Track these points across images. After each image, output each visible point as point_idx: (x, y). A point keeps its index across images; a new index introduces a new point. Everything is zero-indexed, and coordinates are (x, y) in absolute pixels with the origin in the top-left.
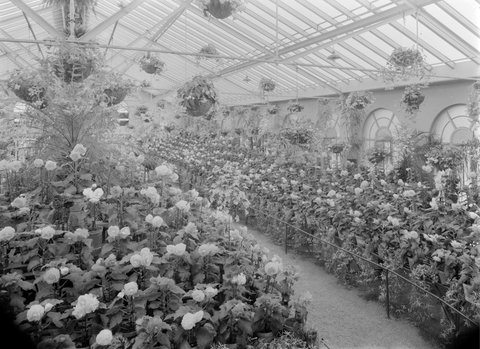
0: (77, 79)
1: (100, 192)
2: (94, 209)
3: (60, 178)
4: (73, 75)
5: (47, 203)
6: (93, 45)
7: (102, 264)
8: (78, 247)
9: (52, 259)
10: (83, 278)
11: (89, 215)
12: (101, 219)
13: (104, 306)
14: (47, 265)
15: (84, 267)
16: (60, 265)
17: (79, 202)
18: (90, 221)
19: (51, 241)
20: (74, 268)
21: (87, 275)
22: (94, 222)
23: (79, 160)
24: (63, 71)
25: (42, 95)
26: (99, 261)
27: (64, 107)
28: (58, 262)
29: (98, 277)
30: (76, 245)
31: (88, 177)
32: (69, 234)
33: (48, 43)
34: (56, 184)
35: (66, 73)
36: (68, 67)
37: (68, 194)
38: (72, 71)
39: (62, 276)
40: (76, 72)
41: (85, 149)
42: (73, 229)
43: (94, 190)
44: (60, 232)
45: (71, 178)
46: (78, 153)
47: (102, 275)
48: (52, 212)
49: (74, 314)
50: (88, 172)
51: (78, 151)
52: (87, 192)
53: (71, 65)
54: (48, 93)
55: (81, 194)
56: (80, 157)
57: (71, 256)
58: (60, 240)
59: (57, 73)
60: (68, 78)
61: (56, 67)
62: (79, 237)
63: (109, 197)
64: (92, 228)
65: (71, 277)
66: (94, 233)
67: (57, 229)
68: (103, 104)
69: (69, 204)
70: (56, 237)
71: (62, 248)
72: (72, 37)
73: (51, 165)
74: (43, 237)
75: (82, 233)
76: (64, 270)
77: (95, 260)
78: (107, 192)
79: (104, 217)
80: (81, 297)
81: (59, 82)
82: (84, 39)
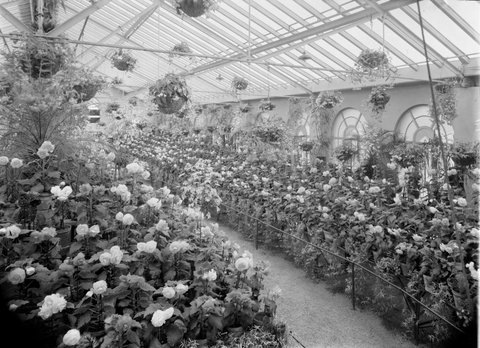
0: (45, 75)
1: (69, 190)
2: (62, 206)
3: (27, 175)
4: (41, 70)
5: (12, 201)
6: (63, 41)
7: (69, 263)
8: (45, 246)
9: (18, 259)
10: (50, 278)
11: (57, 214)
12: (69, 217)
13: (72, 306)
14: (12, 265)
15: (52, 267)
16: (26, 265)
17: (47, 201)
18: (58, 219)
19: (16, 241)
20: (41, 267)
21: (54, 274)
22: (62, 221)
23: (47, 158)
24: (30, 66)
25: (8, 90)
26: (66, 261)
27: (31, 103)
28: (24, 262)
29: (65, 276)
30: (43, 244)
31: (57, 174)
32: (35, 233)
33: (14, 37)
34: (21, 181)
35: (34, 68)
36: (36, 62)
37: (35, 192)
38: (39, 65)
39: (27, 276)
40: (44, 67)
41: (53, 146)
42: (40, 228)
43: (62, 188)
44: (27, 231)
45: (38, 176)
46: (46, 150)
47: (71, 274)
48: (18, 210)
49: (40, 314)
50: (56, 169)
51: (46, 148)
52: (55, 190)
53: (39, 61)
54: (14, 89)
55: (49, 192)
56: (48, 154)
57: (37, 256)
58: (26, 239)
59: (24, 68)
60: (35, 74)
61: (23, 62)
62: (46, 236)
63: (78, 195)
64: (59, 227)
65: (39, 276)
66: (61, 231)
67: (22, 228)
68: (73, 101)
69: (36, 203)
70: (21, 237)
71: (27, 248)
72: (40, 32)
73: (17, 162)
74: (8, 236)
75: (49, 232)
76: (30, 270)
77: (63, 259)
78: (75, 190)
79: (72, 215)
80: (47, 297)
81: (26, 78)
82: (53, 34)
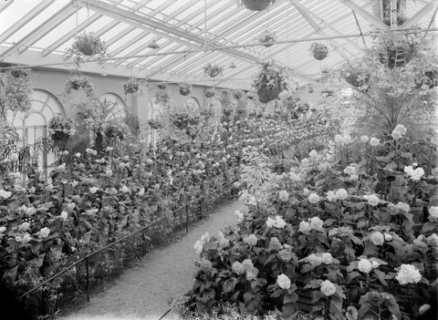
0: (400, 64)
1: (421, 171)
2: (415, 187)
3: (381, 153)
4: (396, 60)
5: (371, 174)
6: (416, 30)
7: (423, 241)
8: (398, 219)
9: (377, 224)
10: (405, 249)
11: (410, 192)
12: (420, 197)
13: (427, 282)
14: (373, 228)
15: (407, 239)
16: (384, 231)
17: (399, 177)
18: (411, 197)
19: (375, 208)
20: (397, 237)
21: (409, 247)
22: (414, 199)
23: (400, 140)
24: (386, 58)
25: (367, 80)
26: (421, 237)
27: (388, 90)
28: (383, 228)
29: (419, 252)
30: (398, 216)
31: (409, 155)
32: (391, 205)
33: (374, 34)
34: (379, 158)
35: (390, 59)
36: (392, 53)
37: (390, 168)
38: (395, 57)
39: (386, 241)
40: (399, 57)
41: (405, 129)
42: (396, 202)
43: (415, 168)
44: (384, 202)
45: (392, 155)
46: (399, 133)
47: (425, 252)
48: (376, 183)
49: (397, 278)
50: (408, 151)
51: (399, 131)
52: (408, 169)
53: (395, 52)
54: (371, 79)
55: (402, 170)
56: (401, 137)
57: (393, 226)
58: (383, 208)
59: (382, 60)
60: (391, 64)
61: (381, 55)
62: (400, 210)
63: (431, 177)
64: (413, 205)
65: (395, 244)
66: (415, 209)
67: (381, 198)
68: (424, 86)
69: (391, 178)
70: (380, 206)
71: (385, 216)
72: (394, 26)
73: (375, 142)
74: (369, 202)
75: (404, 207)
76: (388, 236)
77: (416, 235)
78: (428, 172)
79: (424, 196)
80: (403, 265)
81: (382, 69)
82: (406, 26)
